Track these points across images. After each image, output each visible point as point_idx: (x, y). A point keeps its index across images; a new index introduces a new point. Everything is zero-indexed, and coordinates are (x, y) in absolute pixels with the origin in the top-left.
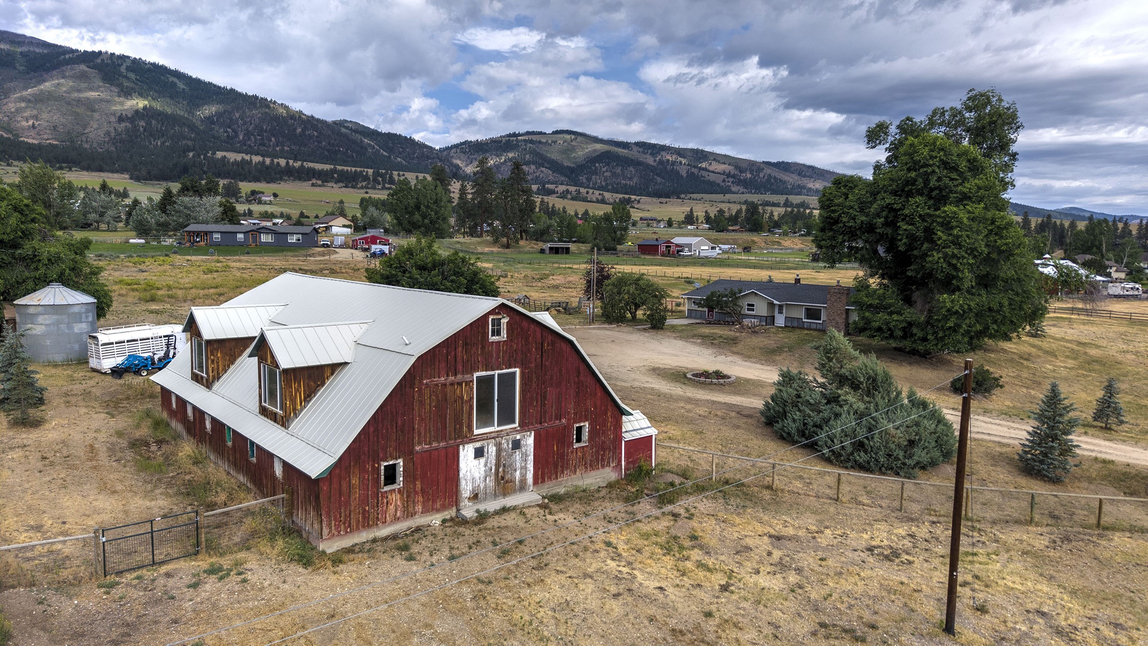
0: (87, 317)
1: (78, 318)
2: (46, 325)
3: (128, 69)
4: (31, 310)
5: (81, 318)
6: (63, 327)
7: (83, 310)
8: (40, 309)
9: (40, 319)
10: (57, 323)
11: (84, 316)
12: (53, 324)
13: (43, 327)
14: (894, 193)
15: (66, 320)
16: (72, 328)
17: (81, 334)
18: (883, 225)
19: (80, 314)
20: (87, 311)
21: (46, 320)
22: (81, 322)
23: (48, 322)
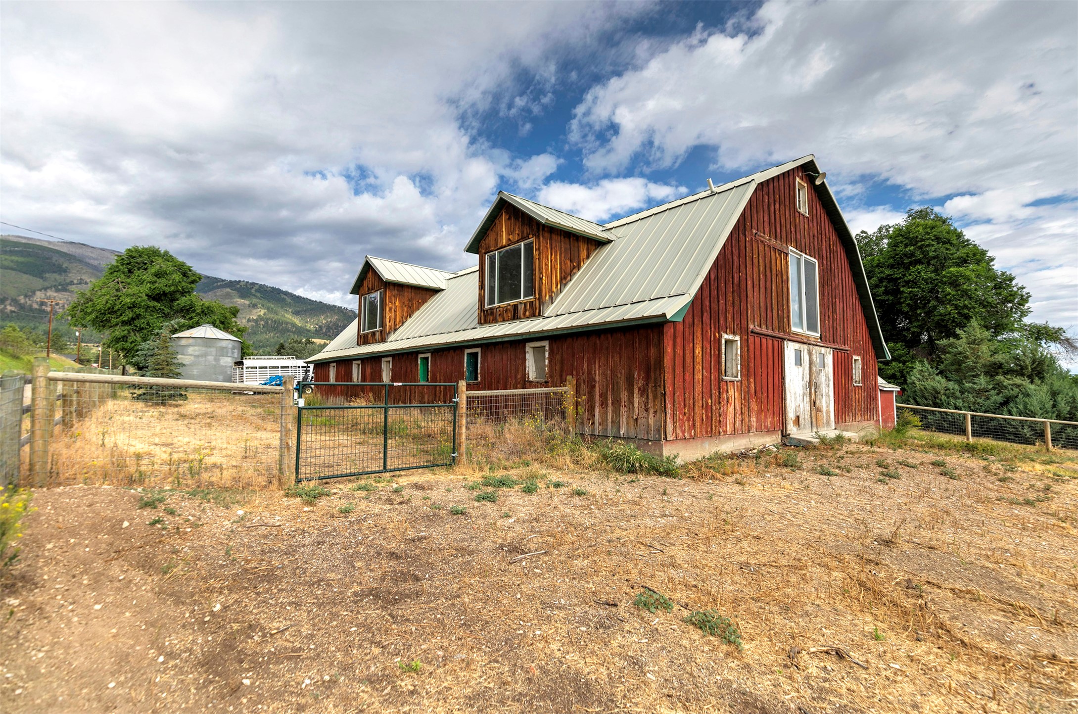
0: (233, 353)
1: (225, 352)
2: (195, 356)
3: (256, 291)
4: (183, 342)
5: (227, 352)
6: (211, 358)
7: (230, 346)
8: (191, 341)
9: (190, 350)
10: (205, 355)
11: (230, 351)
12: (202, 356)
13: (192, 358)
14: (891, 266)
15: (214, 353)
16: (219, 360)
17: (226, 367)
18: (883, 293)
19: (227, 348)
20: (234, 348)
21: (195, 351)
22: (227, 356)
23: (197, 353)
